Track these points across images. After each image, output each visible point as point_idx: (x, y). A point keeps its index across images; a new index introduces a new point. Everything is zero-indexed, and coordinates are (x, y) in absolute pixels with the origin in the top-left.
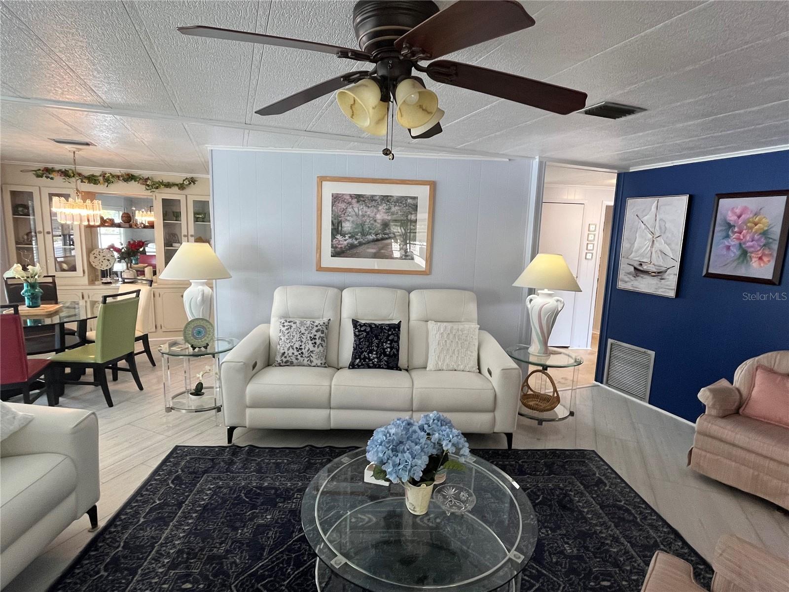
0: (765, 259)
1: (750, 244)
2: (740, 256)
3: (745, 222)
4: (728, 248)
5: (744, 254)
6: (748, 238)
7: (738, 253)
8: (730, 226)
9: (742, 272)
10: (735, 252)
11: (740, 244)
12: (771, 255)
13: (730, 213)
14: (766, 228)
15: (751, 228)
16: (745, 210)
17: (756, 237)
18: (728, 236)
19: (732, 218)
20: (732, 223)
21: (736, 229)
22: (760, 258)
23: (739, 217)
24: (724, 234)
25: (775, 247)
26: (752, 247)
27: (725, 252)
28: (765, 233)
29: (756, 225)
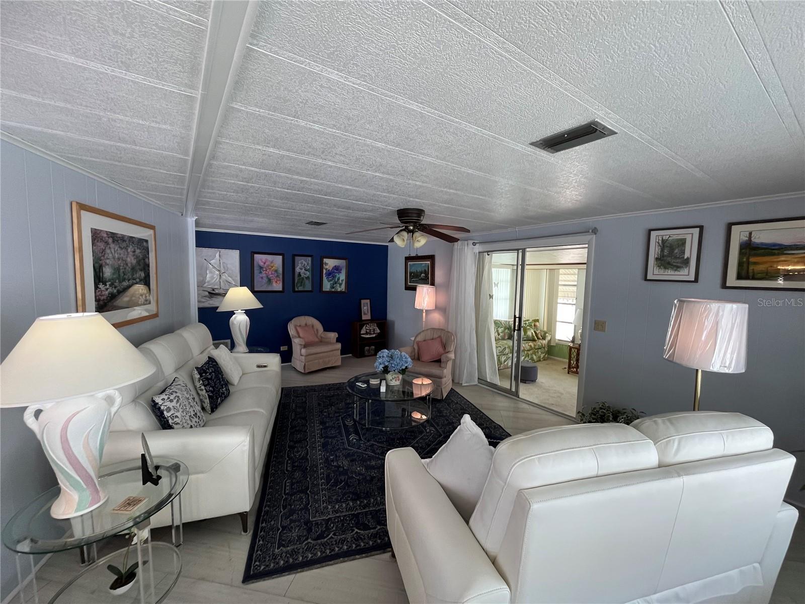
0: (278, 282)
1: (271, 276)
2: (268, 282)
3: (268, 266)
4: (262, 278)
5: (270, 281)
6: (270, 273)
7: (267, 280)
8: (261, 268)
9: (270, 289)
10: (265, 280)
11: (267, 276)
12: (280, 280)
13: (260, 261)
14: (276, 269)
15: (270, 269)
16: (266, 260)
17: (273, 273)
18: (261, 272)
19: (262, 264)
20: (262, 266)
21: (264, 269)
22: (276, 282)
23: (265, 263)
24: (259, 271)
25: (281, 276)
26: (272, 277)
27: (260, 280)
28: (276, 271)
29: (272, 267)
